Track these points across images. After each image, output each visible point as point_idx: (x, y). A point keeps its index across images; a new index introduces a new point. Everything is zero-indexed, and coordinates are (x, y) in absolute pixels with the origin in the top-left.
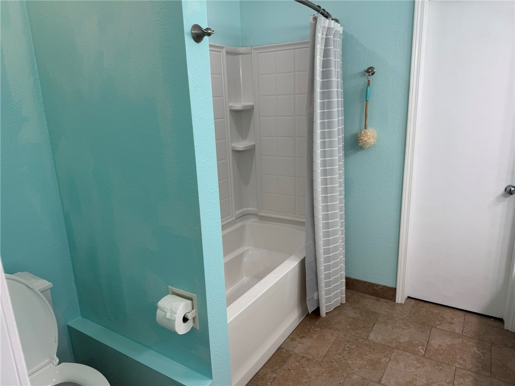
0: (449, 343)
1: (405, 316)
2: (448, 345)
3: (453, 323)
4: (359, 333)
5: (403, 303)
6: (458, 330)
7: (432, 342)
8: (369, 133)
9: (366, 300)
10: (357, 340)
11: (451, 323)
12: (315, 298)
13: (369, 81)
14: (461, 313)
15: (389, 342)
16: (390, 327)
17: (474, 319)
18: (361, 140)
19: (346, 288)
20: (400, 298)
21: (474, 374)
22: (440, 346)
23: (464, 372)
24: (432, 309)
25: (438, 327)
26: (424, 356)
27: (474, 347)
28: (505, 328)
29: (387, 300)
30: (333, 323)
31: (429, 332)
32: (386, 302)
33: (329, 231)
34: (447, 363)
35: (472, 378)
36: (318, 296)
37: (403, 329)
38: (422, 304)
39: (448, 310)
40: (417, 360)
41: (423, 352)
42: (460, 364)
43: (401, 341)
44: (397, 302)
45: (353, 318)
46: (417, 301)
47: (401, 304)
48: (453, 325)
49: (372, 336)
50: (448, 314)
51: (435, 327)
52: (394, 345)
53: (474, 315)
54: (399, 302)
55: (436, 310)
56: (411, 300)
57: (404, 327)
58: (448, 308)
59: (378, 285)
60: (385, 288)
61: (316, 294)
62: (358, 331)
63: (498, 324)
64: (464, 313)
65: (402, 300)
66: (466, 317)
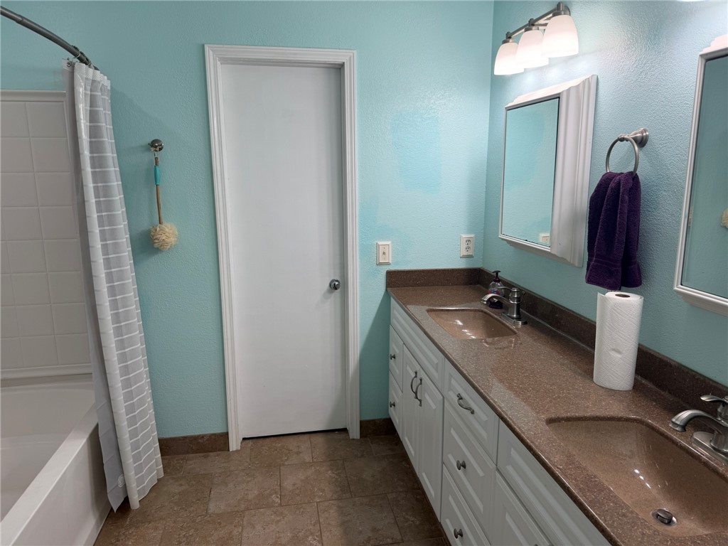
0: (303, 478)
1: (246, 464)
2: (302, 481)
3: (300, 453)
4: (193, 511)
5: (239, 448)
6: (308, 459)
7: (285, 484)
8: (167, 230)
9: (191, 462)
10: (193, 522)
11: (298, 453)
12: (120, 485)
13: (156, 159)
14: (306, 437)
15: (236, 506)
16: (231, 485)
17: (319, 439)
18: (156, 239)
19: (162, 456)
20: (234, 444)
21: (336, 502)
22: (294, 485)
23: (326, 504)
24: (274, 445)
25: (286, 463)
26: (280, 505)
27: (328, 471)
28: (351, 438)
29: (219, 452)
30: (153, 511)
31: (278, 473)
32: (218, 455)
33: (129, 378)
34: (306, 501)
35: (335, 508)
36: (124, 481)
37: (248, 482)
38: (261, 441)
39: (291, 439)
40: (275, 513)
41: (278, 500)
42: (320, 497)
43: (250, 497)
44: (231, 450)
45: (179, 493)
46: (254, 440)
47: (237, 451)
48: (301, 455)
49: (212, 508)
50: (292, 444)
51: (283, 465)
52: (243, 506)
53: (318, 434)
54: (234, 450)
55: (278, 444)
56: (247, 441)
57: (249, 479)
58: (290, 437)
59: (203, 437)
60: (213, 437)
61: (120, 478)
62: (192, 509)
63: (343, 435)
64: (308, 435)
65: (237, 446)
66: (312, 439)
